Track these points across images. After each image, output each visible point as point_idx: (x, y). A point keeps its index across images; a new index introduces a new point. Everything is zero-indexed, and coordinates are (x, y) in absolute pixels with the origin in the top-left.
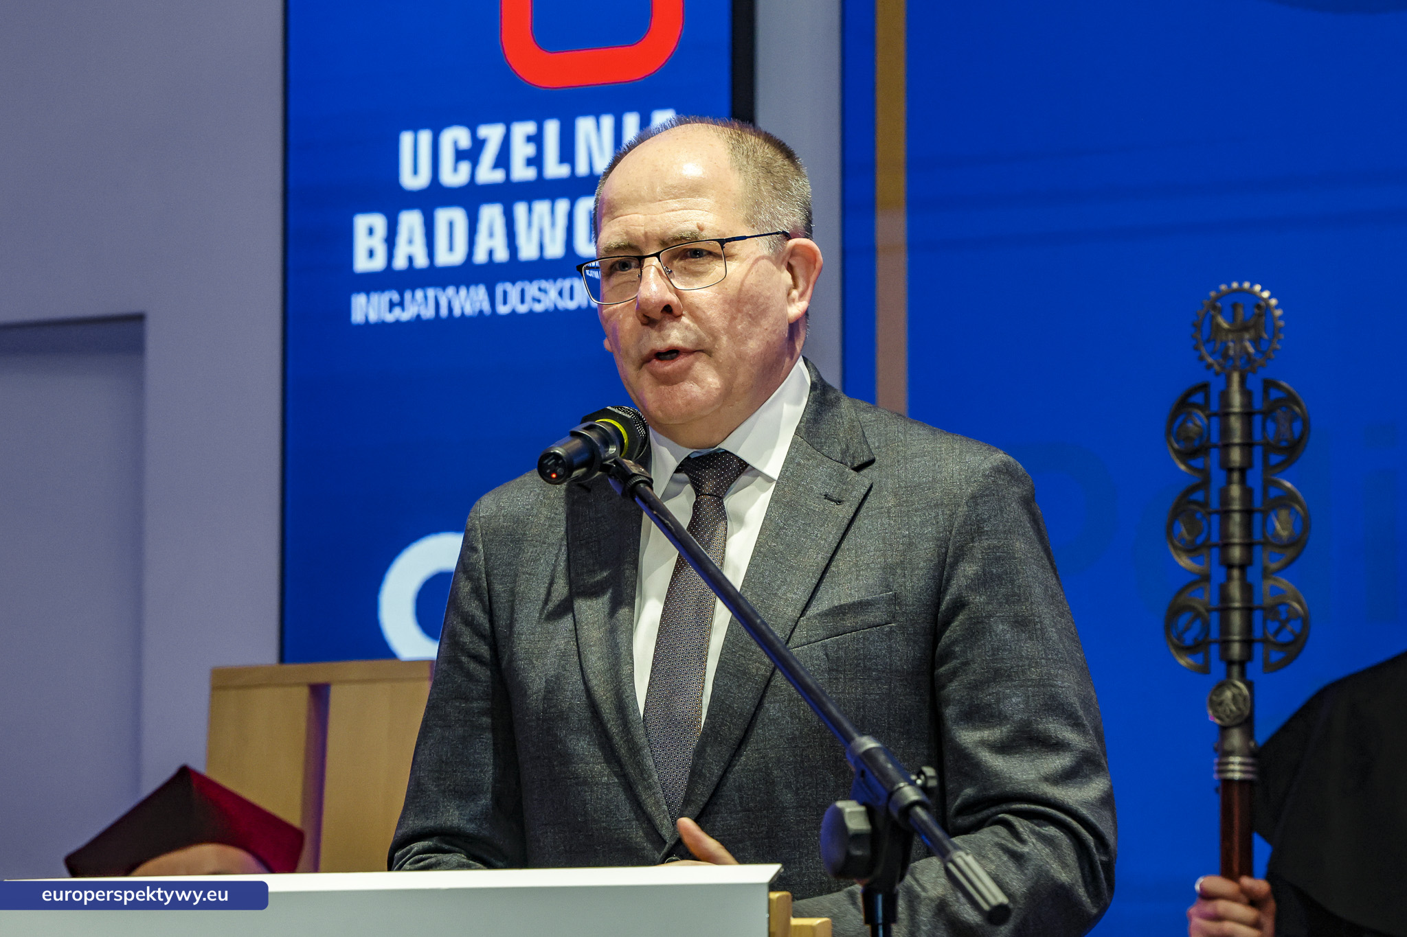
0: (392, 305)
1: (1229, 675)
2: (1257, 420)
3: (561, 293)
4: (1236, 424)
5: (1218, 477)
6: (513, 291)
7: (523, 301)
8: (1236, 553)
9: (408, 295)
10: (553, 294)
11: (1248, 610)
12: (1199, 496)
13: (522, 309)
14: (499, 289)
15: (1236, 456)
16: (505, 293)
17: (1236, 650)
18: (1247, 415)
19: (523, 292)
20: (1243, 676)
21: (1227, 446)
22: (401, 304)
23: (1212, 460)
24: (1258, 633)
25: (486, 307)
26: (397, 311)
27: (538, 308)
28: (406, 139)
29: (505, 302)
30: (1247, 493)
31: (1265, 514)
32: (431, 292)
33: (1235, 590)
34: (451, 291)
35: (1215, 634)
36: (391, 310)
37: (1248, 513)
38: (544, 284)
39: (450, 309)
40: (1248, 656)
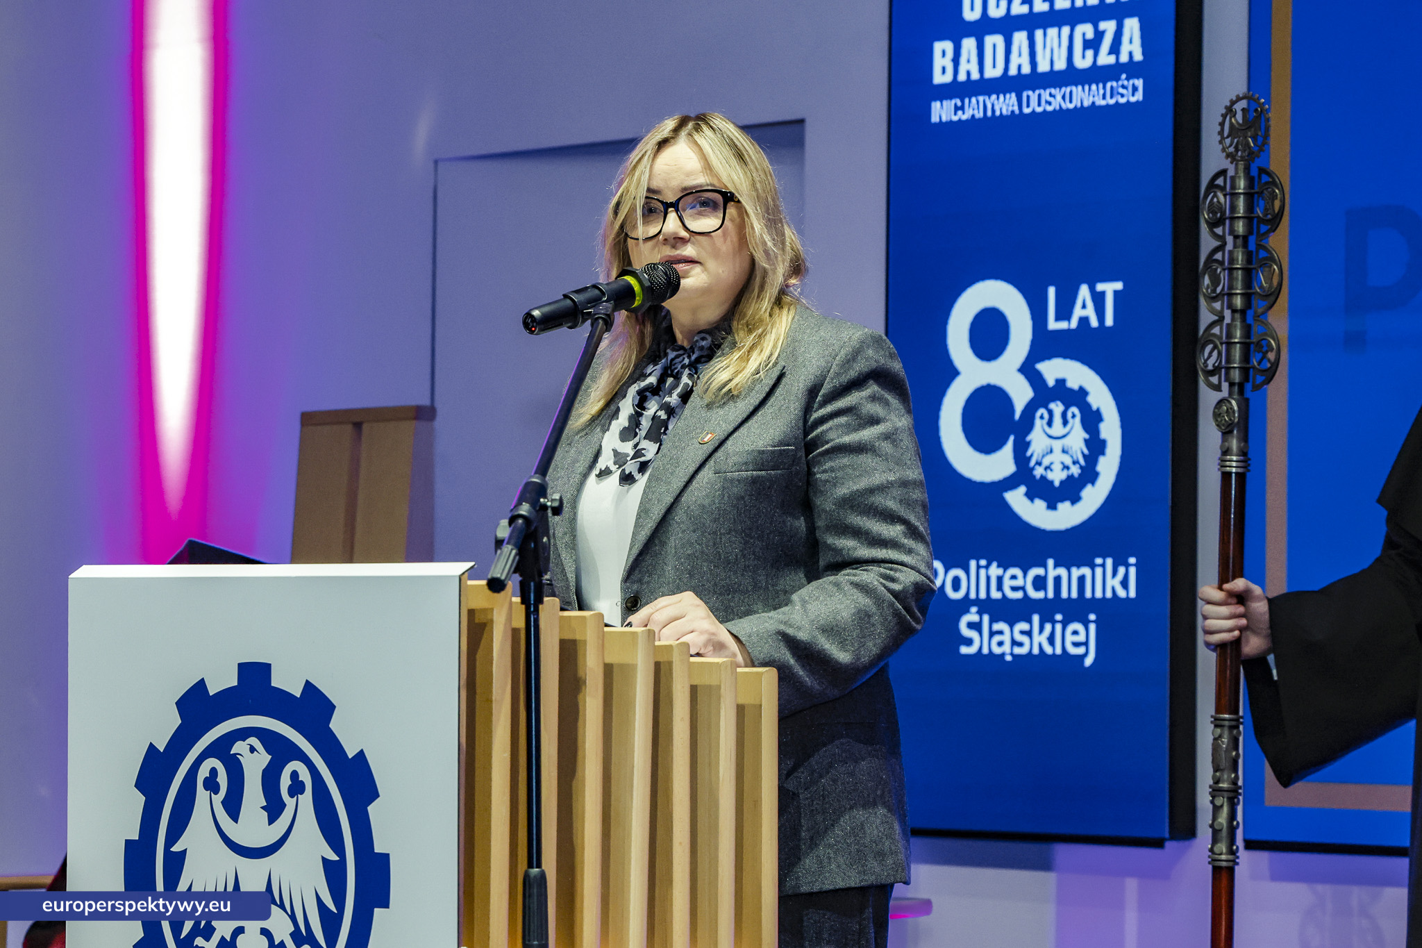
0: (957, 109)
3: (1064, 98)
6: (1034, 96)
7: (1039, 105)
9: (967, 101)
10: (1059, 98)
12: (1218, 256)
13: (1039, 110)
14: (1025, 94)
16: (1028, 97)
19: (1039, 96)
22: (962, 108)
25: (1016, 109)
26: (960, 112)
27: (1049, 108)
29: (1028, 106)
32: (981, 98)
34: (994, 97)
36: (955, 114)
38: (1053, 91)
39: (993, 111)
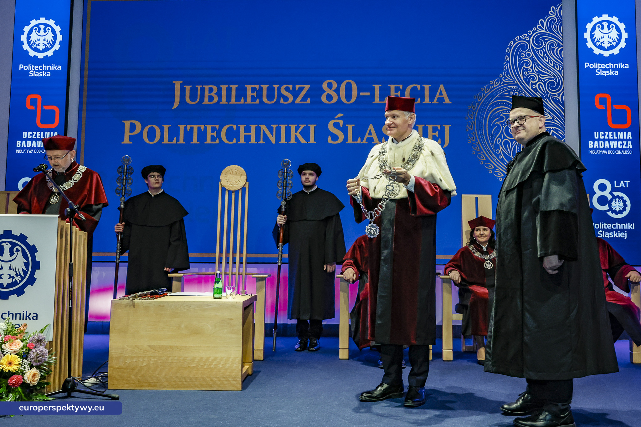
1: (122, 197)
2: (128, 170)
4: (125, 170)
5: (123, 176)
6: (36, 151)
8: (124, 184)
11: (125, 190)
15: (125, 173)
17: (123, 194)
18: (127, 169)
19: (38, 151)
20: (124, 197)
21: (124, 173)
23: (122, 174)
24: (126, 192)
25: (33, 152)
26: (22, 152)
28: (24, 133)
30: (126, 178)
31: (128, 180)
33: (124, 188)
34: (29, 150)
35: (121, 192)
37: (126, 180)
38: (40, 150)
40: (125, 195)
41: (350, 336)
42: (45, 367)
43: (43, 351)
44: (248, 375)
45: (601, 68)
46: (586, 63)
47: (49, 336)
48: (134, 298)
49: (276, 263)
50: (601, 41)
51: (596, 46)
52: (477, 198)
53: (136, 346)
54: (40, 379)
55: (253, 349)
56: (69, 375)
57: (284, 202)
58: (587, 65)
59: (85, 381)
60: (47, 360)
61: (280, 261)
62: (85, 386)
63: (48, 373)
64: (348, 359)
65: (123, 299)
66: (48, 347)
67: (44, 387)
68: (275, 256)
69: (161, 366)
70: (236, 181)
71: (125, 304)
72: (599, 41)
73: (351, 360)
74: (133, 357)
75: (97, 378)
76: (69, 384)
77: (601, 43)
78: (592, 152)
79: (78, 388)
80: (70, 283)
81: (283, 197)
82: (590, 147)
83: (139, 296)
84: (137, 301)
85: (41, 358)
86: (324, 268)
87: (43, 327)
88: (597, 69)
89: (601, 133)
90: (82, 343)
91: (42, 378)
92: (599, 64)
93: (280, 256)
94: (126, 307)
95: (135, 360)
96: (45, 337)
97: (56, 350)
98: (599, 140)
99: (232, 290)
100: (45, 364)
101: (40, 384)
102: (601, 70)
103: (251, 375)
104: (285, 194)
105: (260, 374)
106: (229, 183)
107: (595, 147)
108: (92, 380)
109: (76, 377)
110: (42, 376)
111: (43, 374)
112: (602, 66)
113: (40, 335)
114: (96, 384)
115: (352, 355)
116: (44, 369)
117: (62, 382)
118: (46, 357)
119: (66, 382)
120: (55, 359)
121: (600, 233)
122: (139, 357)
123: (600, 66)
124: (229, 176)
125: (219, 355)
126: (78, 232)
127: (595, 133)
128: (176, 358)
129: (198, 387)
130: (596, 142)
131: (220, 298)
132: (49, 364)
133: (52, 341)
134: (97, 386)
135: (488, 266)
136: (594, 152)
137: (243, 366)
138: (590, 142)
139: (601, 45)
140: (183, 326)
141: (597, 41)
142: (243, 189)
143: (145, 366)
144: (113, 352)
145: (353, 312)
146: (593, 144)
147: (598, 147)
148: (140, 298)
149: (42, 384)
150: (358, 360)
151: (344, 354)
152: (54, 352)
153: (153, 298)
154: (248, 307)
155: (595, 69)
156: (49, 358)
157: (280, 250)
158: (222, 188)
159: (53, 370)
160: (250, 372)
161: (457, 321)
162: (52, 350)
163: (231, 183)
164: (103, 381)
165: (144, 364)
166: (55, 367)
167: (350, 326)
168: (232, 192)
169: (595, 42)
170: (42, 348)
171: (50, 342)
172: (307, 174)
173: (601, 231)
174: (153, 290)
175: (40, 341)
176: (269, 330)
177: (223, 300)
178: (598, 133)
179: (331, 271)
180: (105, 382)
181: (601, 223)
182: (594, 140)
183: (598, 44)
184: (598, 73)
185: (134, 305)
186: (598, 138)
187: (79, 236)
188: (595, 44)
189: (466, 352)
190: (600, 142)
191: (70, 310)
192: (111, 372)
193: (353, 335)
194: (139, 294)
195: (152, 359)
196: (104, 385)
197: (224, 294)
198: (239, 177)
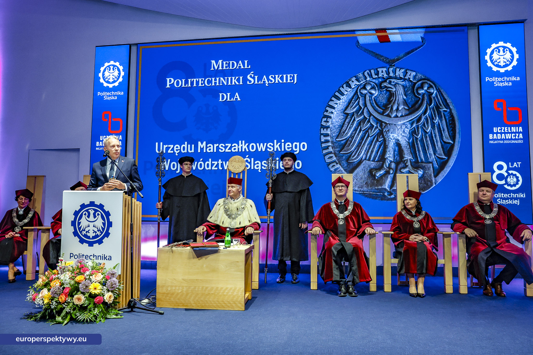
11: (161, 173)
18: (162, 159)
28: (101, 136)
36: (99, 149)
40: (161, 176)
41: (318, 273)
42: (117, 292)
43: (116, 281)
44: (249, 300)
45: (498, 81)
46: (486, 78)
47: (119, 271)
48: (172, 247)
49: (267, 222)
50: (498, 61)
51: (494, 65)
52: (407, 176)
53: (174, 279)
54: (114, 299)
55: (252, 282)
56: (132, 298)
57: (271, 181)
58: (487, 79)
59: (142, 301)
60: (118, 287)
61: (268, 221)
62: (141, 304)
63: (119, 295)
64: (317, 290)
65: (165, 247)
66: (118, 278)
67: (116, 305)
68: (266, 217)
69: (191, 293)
70: (239, 166)
71: (167, 250)
72: (496, 62)
73: (319, 290)
74: (172, 286)
75: (149, 300)
76: (132, 303)
77: (498, 63)
78: (492, 142)
79: (137, 306)
80: (131, 236)
81: (270, 177)
82: (490, 138)
83: (175, 245)
84: (174, 248)
85: (114, 285)
86: (299, 225)
87: (115, 265)
88: (495, 81)
89: (498, 128)
90: (140, 275)
91: (115, 298)
92: (497, 78)
93: (269, 218)
94: (167, 252)
95: (174, 288)
96: (116, 272)
97: (123, 280)
98: (497, 133)
99: (237, 241)
100: (117, 290)
101: (114, 302)
102: (498, 82)
103: (251, 300)
104: (272, 175)
105: (257, 299)
106: (234, 168)
107: (494, 138)
108: (146, 301)
109: (136, 298)
110: (115, 297)
111: (115, 296)
112: (499, 79)
113: (113, 270)
114: (149, 303)
115: (320, 287)
116: (116, 293)
117: (128, 301)
118: (117, 285)
119: (130, 302)
120: (123, 286)
121: (499, 200)
122: (176, 286)
123: (498, 79)
124: (234, 163)
125: (229, 286)
126: (135, 203)
127: (494, 128)
128: (200, 288)
129: (215, 307)
130: (495, 135)
131: (229, 247)
132: (119, 289)
133: (121, 275)
134: (150, 304)
135: (417, 225)
136: (493, 142)
137: (245, 294)
138: (490, 135)
139: (498, 64)
140: (205, 266)
141: (495, 61)
142: (243, 172)
143: (180, 292)
144: (158, 283)
145: (320, 256)
146: (493, 136)
147: (496, 138)
148: (176, 246)
149: (115, 303)
150: (324, 291)
151: (314, 286)
152: (122, 282)
153: (185, 247)
154: (248, 254)
155: (493, 82)
156: (119, 286)
157: (269, 214)
158: (229, 171)
159: (121, 294)
160: (250, 298)
161: (394, 264)
162: (121, 281)
163: (235, 168)
164: (153, 302)
165: (180, 291)
166: (123, 292)
167: (318, 266)
168: (237, 174)
169: (493, 62)
170: (114, 279)
171: (119, 275)
172: (287, 160)
173: (499, 199)
174: (184, 241)
175: (113, 274)
176: (262, 269)
177: (231, 248)
178: (496, 128)
179: (304, 228)
180: (154, 302)
181: (499, 194)
182: (493, 133)
183: (496, 63)
184: (496, 85)
185: (172, 252)
186: (496, 131)
187: (137, 205)
188: (493, 64)
189: (400, 285)
190: (498, 135)
191: (132, 254)
192: (158, 296)
193: (320, 273)
194: (176, 243)
195: (185, 288)
196: (154, 304)
197: (232, 244)
198: (240, 164)
